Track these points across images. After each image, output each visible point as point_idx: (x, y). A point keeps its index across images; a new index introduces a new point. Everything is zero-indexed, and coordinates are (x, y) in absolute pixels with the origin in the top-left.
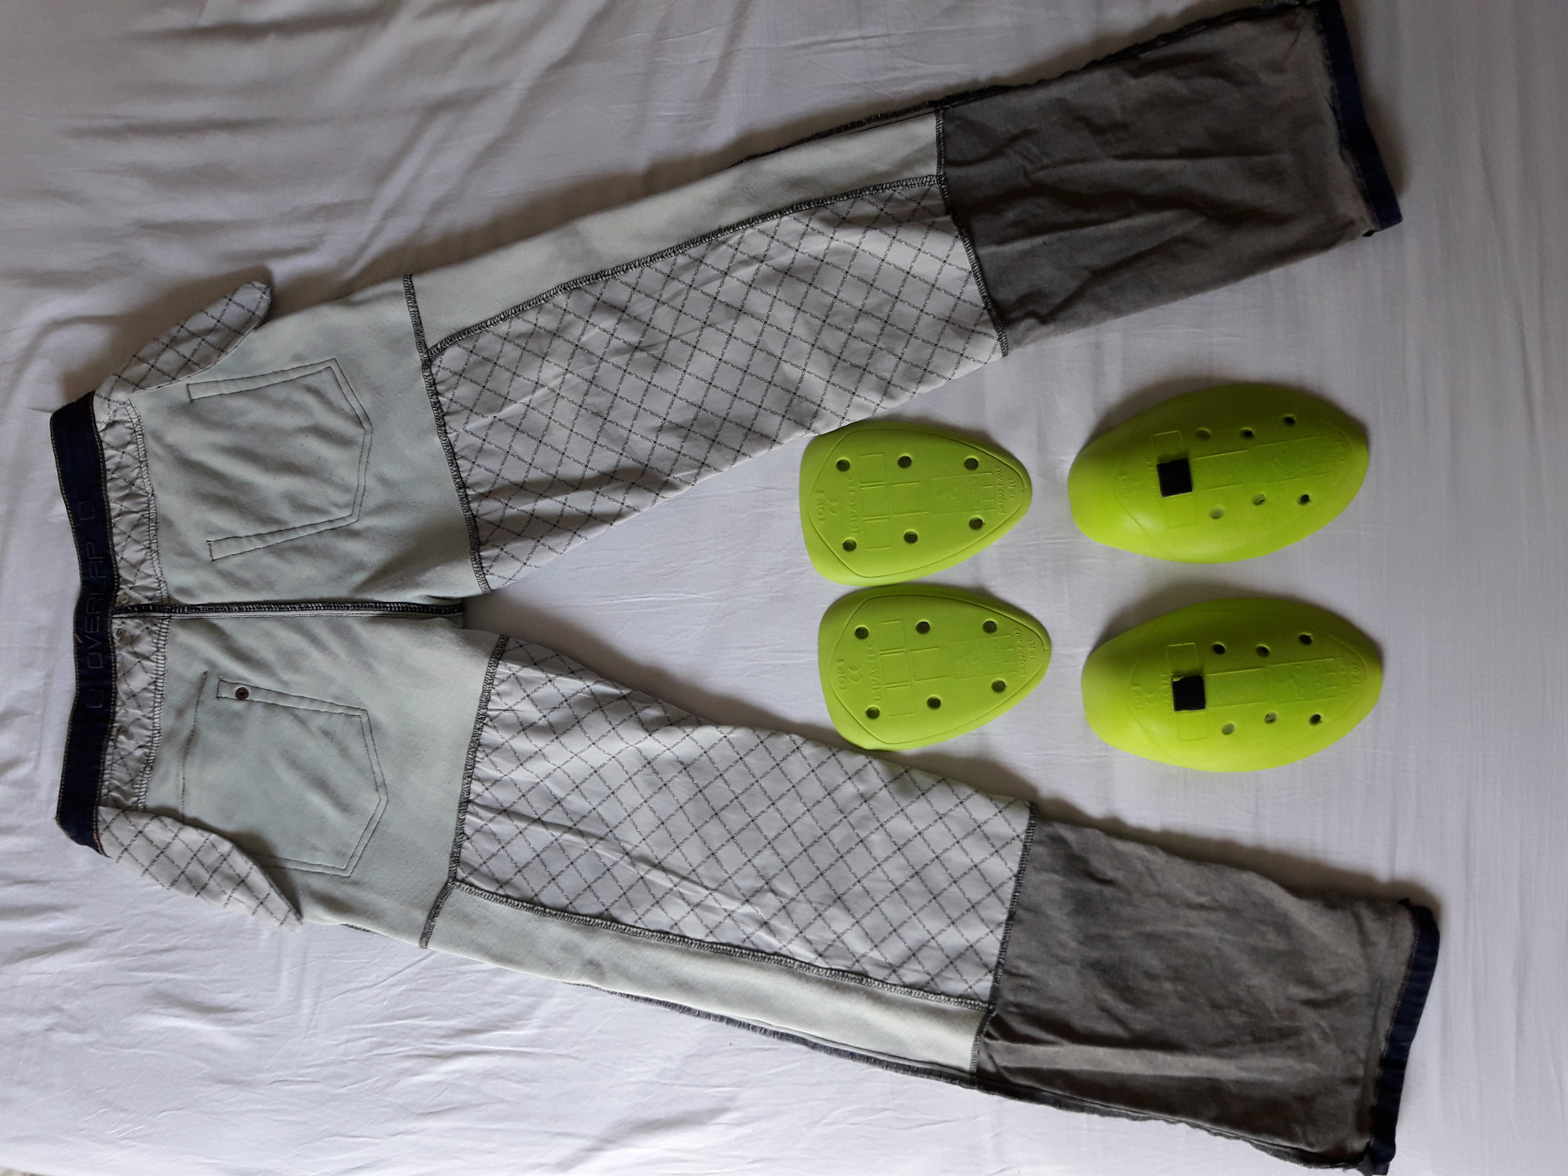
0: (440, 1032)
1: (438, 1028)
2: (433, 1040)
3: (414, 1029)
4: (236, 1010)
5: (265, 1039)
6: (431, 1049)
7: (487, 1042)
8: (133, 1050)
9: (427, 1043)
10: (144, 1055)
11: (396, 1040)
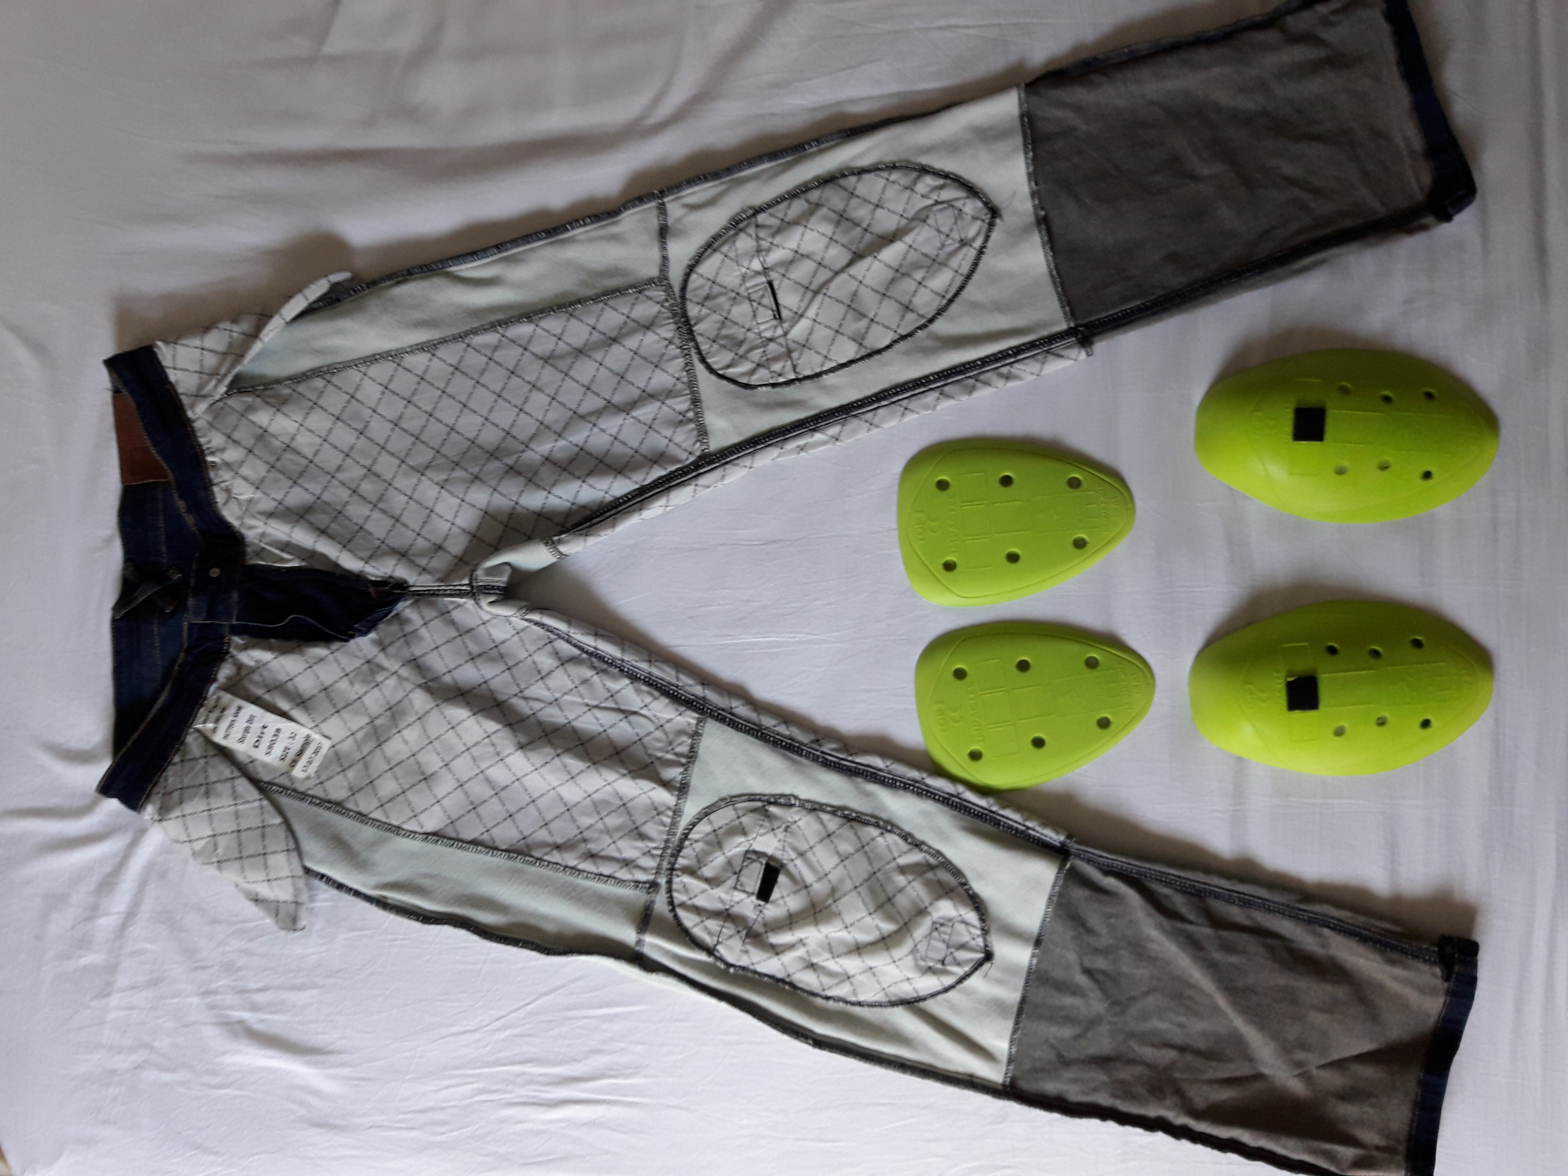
0: (545, 1079)
1: (540, 1075)
2: (536, 1087)
3: (518, 1076)
4: (331, 1052)
5: (362, 1083)
6: (534, 1097)
7: (593, 1091)
8: (225, 1091)
9: (531, 1091)
10: (236, 1097)
11: (499, 1087)
